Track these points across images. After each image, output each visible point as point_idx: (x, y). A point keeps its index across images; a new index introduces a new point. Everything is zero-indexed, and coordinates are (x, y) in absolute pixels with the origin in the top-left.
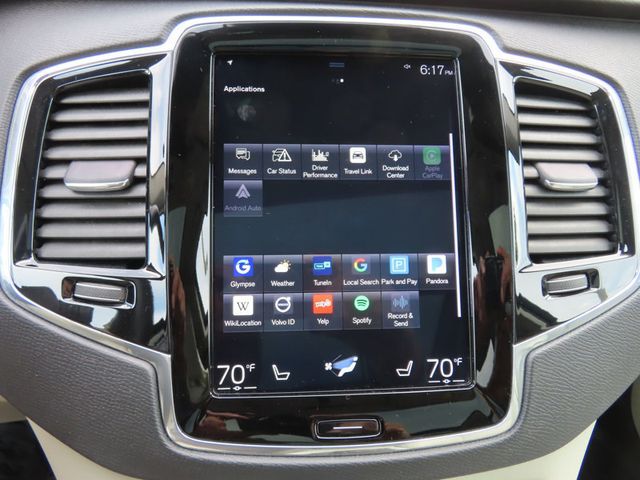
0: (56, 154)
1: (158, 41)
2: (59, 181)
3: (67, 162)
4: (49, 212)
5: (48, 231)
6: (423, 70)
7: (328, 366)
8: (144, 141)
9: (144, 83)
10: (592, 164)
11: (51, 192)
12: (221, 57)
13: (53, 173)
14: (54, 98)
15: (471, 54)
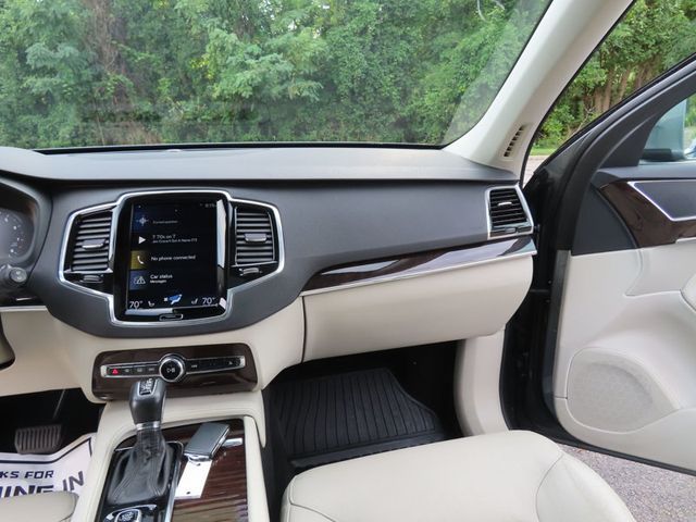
0: (79, 238)
1: (115, 201)
2: (80, 247)
3: (82, 241)
4: (76, 256)
5: (76, 262)
6: (207, 205)
7: (166, 299)
8: (109, 233)
9: (110, 214)
10: (268, 233)
11: (77, 250)
12: (136, 206)
13: (78, 244)
14: (80, 220)
15: (223, 198)
